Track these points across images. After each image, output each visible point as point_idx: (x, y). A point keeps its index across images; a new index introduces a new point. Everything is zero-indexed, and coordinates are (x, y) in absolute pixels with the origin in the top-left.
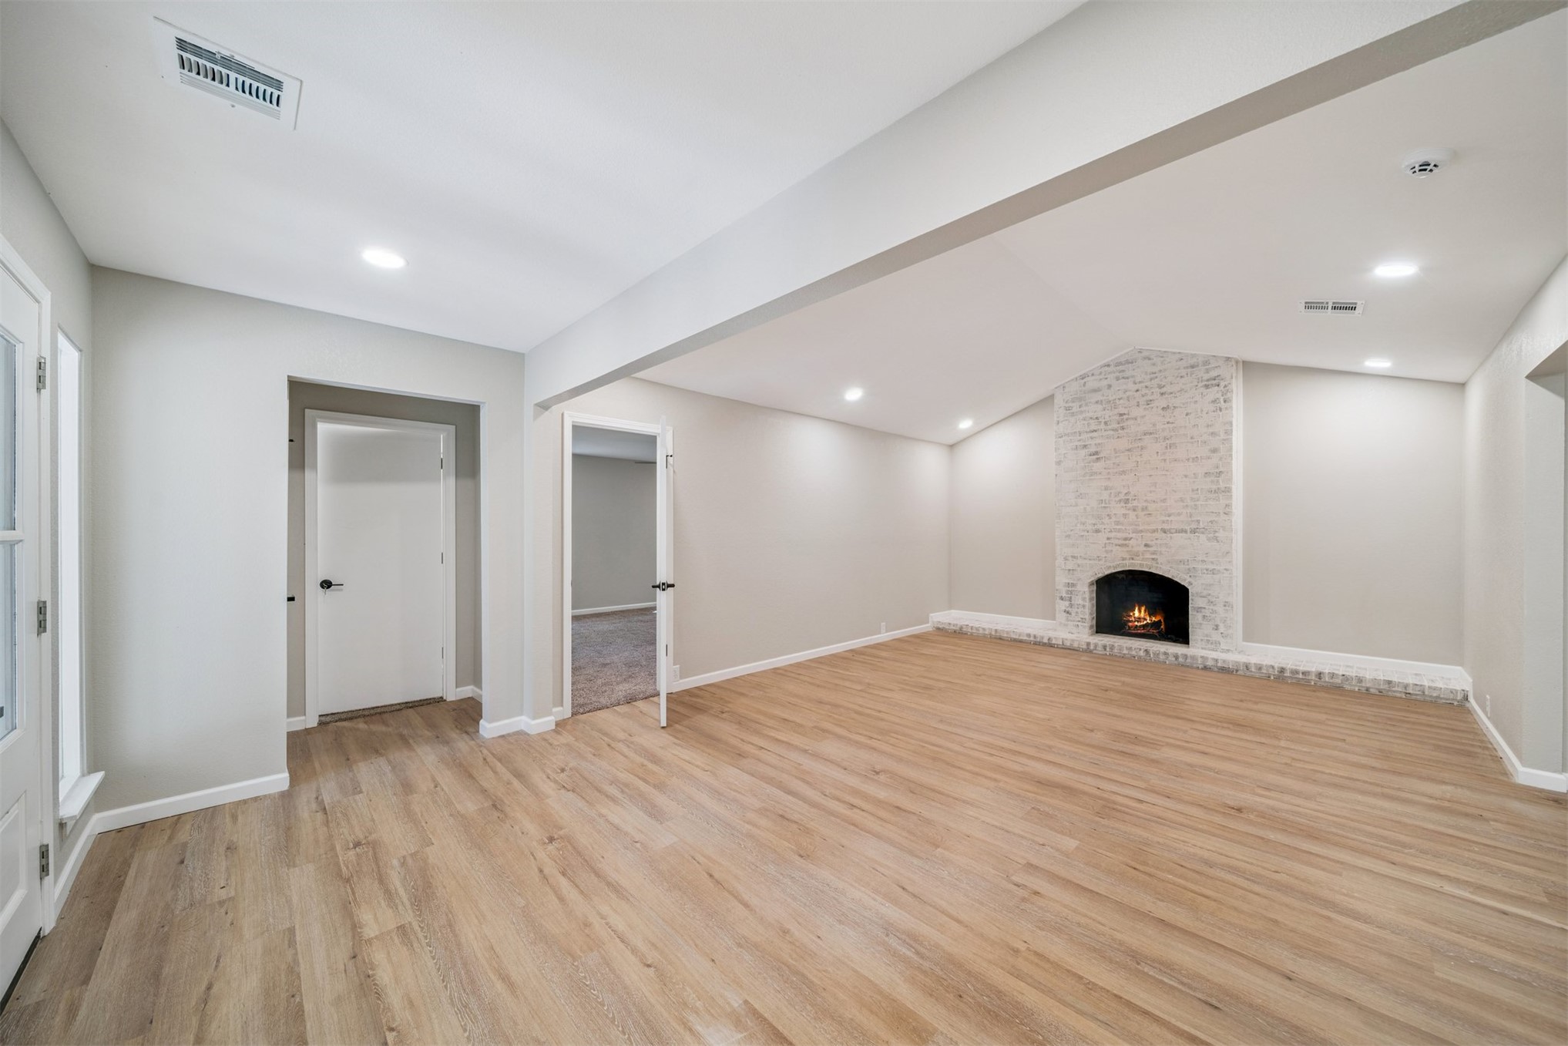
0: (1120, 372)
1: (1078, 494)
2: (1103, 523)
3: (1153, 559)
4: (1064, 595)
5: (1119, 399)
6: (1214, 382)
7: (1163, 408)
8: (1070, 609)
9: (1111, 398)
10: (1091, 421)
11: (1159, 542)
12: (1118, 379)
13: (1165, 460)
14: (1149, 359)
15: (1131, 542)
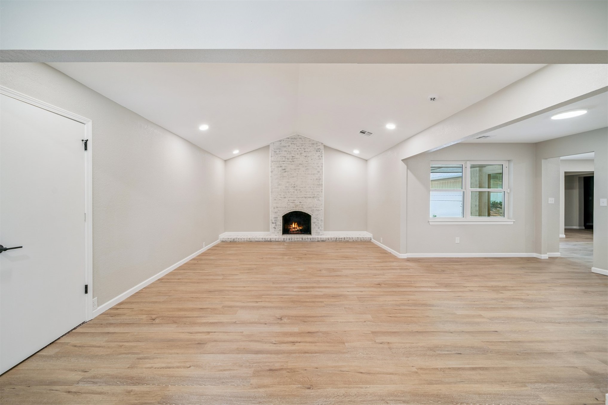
0: (292, 142)
1: (279, 184)
2: (287, 195)
3: (302, 207)
4: (274, 222)
5: (292, 151)
6: (319, 150)
7: (305, 156)
8: (275, 227)
9: (290, 150)
10: (283, 157)
11: (304, 201)
12: (292, 144)
13: (305, 174)
14: (301, 139)
15: (296, 201)
